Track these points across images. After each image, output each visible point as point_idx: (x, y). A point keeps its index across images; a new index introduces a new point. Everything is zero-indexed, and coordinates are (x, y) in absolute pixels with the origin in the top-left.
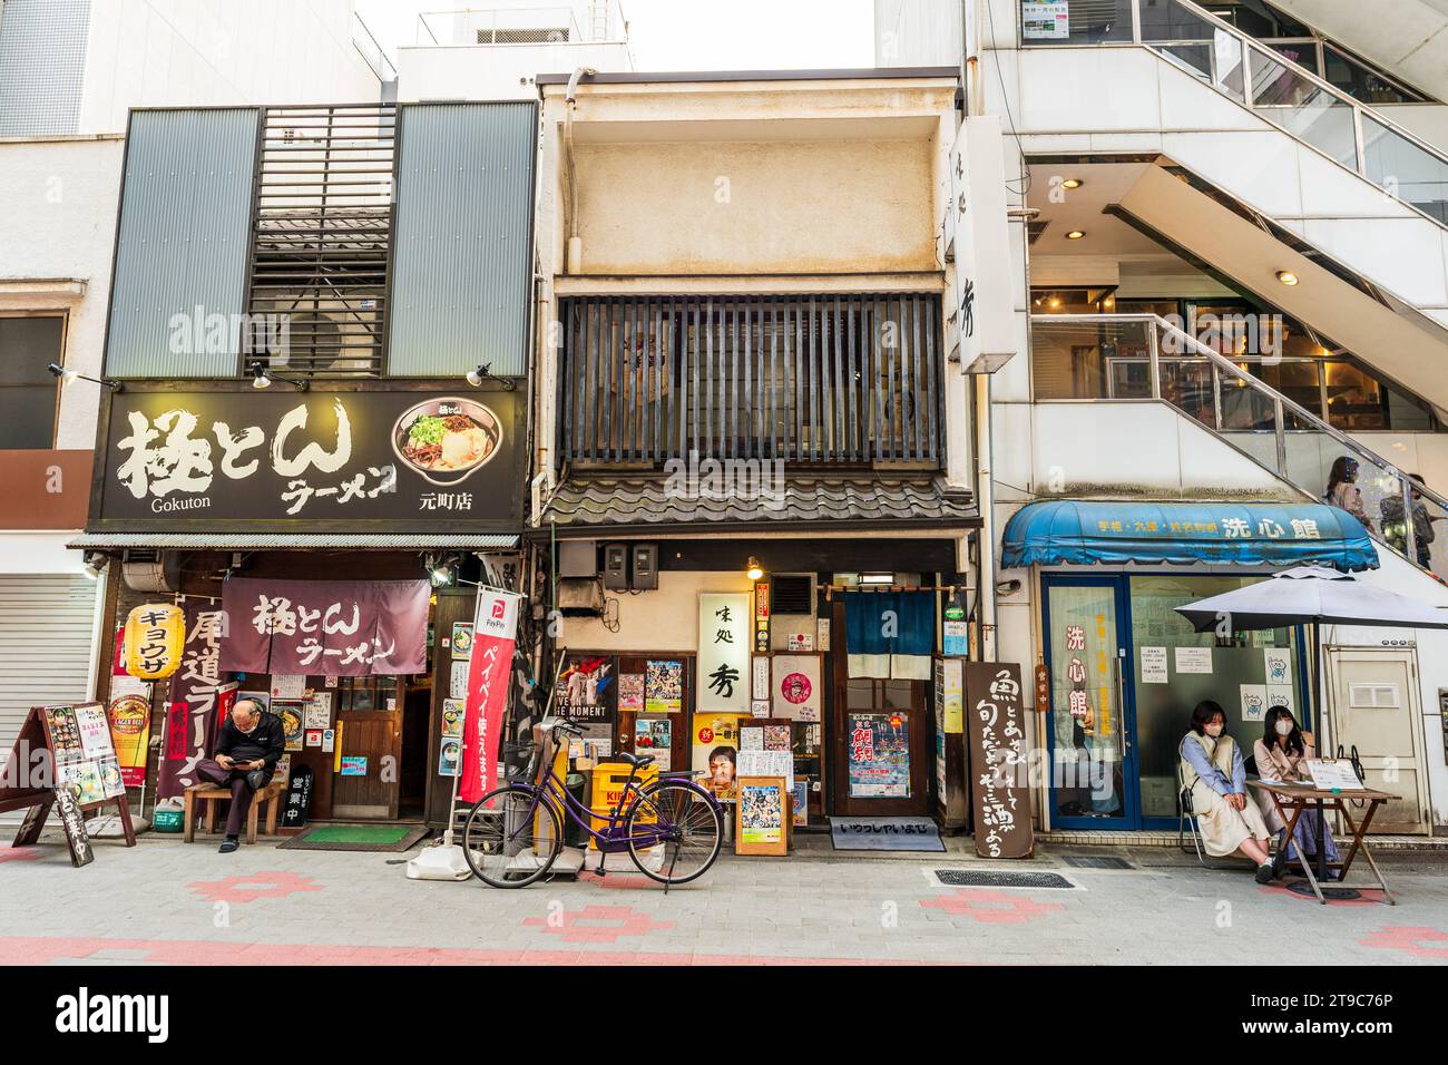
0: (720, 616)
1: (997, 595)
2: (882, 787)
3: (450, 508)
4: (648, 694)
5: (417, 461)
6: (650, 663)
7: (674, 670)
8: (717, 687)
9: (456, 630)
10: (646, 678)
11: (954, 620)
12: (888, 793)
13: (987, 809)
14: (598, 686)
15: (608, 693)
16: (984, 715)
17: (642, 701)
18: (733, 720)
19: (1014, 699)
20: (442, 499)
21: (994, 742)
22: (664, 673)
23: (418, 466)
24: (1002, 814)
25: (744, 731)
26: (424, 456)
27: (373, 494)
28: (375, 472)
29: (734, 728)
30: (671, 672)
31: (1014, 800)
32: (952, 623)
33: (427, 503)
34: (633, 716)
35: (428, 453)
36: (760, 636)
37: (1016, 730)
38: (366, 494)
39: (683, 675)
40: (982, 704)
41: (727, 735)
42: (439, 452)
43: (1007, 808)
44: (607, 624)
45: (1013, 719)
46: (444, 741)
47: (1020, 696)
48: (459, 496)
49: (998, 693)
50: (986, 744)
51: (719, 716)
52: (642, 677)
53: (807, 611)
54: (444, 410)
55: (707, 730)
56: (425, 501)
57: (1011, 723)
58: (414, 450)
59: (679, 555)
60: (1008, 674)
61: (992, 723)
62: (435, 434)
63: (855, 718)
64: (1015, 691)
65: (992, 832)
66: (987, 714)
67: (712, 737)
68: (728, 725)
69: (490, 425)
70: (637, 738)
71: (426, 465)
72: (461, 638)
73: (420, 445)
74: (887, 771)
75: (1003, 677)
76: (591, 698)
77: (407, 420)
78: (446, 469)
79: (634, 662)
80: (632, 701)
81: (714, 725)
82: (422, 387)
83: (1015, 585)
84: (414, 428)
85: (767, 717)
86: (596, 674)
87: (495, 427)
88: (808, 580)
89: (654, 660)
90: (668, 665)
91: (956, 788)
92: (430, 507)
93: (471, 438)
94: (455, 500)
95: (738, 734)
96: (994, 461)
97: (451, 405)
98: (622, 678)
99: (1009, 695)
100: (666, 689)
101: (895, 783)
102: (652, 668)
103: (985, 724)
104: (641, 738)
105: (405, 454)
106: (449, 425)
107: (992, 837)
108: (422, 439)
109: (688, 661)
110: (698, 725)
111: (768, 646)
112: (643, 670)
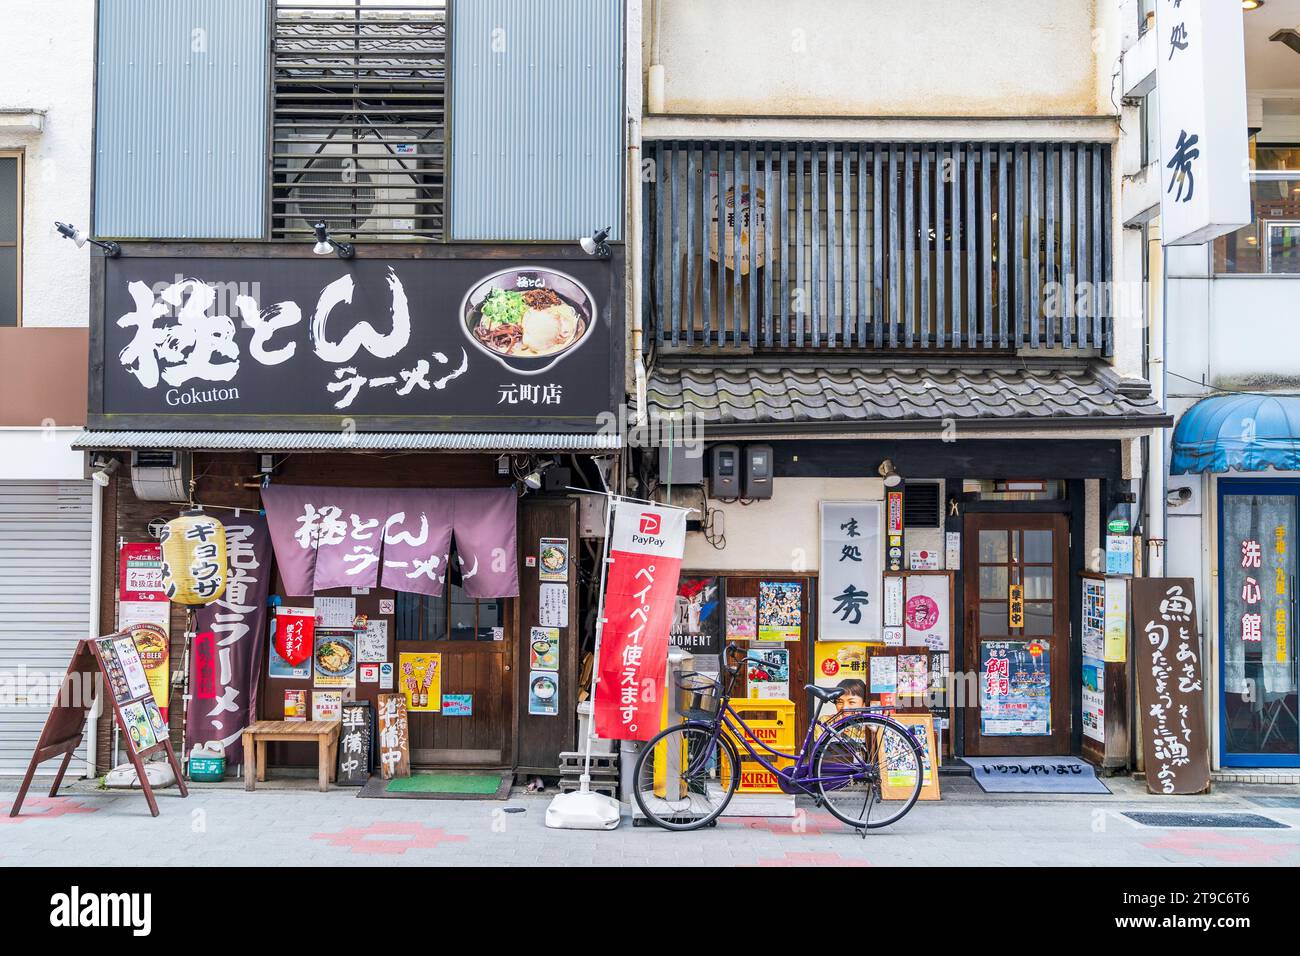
0: (846, 530)
1: (1167, 504)
2: (1019, 724)
3: (535, 401)
4: (761, 621)
5: (493, 345)
6: (763, 585)
7: (792, 593)
8: (842, 613)
9: (544, 546)
10: (758, 602)
11: (1117, 534)
12: (1026, 731)
13: (1158, 742)
14: (702, 612)
15: (714, 620)
16: (1153, 639)
17: (754, 628)
18: (861, 649)
19: (1187, 619)
20: (525, 391)
21: (1165, 667)
22: (781, 596)
23: (493, 351)
24: (1175, 746)
25: (874, 661)
26: (500, 338)
27: (441, 384)
28: (442, 358)
29: (862, 659)
30: (788, 594)
31: (1188, 732)
32: (1115, 538)
33: (507, 396)
34: (744, 645)
35: (505, 335)
36: (892, 552)
37: (1190, 653)
38: (431, 384)
39: (803, 599)
40: (1150, 626)
41: (855, 666)
42: (519, 334)
43: (1181, 740)
44: (711, 540)
45: (1186, 642)
46: (533, 676)
47: (1193, 615)
48: (545, 388)
49: (1169, 613)
50: (1156, 670)
51: (844, 645)
52: (754, 601)
53: (935, 523)
54: (523, 282)
55: (831, 661)
56: (505, 393)
57: (1184, 646)
58: (489, 332)
59: (795, 458)
60: (1180, 590)
61: (1162, 647)
62: (512, 312)
63: (988, 646)
64: (1188, 610)
65: (1165, 767)
66: (1156, 636)
67: (837, 669)
68: (856, 655)
69: (581, 301)
70: (750, 670)
71: (503, 350)
72: (551, 556)
73: (496, 325)
74: (1025, 706)
75: (1174, 594)
76: (693, 625)
77: (477, 294)
78: (528, 354)
79: (744, 584)
80: (744, 628)
81: (840, 655)
82: (495, 254)
83: (1185, 493)
84: (487, 304)
85: (901, 645)
86: (699, 597)
87: (587, 303)
88: (936, 487)
89: (768, 580)
90: (785, 588)
91: (1116, 724)
92: (511, 401)
93: (558, 317)
94: (541, 392)
95: (867, 664)
96: (1168, 347)
97: (532, 276)
98: (730, 601)
99: (1182, 614)
100: (783, 614)
101: (1034, 719)
102: (765, 590)
103: (1155, 648)
104: (754, 671)
105: (478, 336)
106: (530, 301)
107: (1164, 772)
108: (497, 318)
109: (808, 584)
110: (821, 655)
111: (901, 564)
112: (755, 592)
